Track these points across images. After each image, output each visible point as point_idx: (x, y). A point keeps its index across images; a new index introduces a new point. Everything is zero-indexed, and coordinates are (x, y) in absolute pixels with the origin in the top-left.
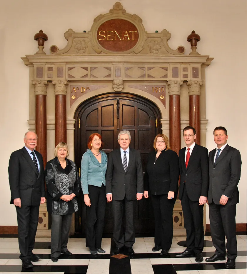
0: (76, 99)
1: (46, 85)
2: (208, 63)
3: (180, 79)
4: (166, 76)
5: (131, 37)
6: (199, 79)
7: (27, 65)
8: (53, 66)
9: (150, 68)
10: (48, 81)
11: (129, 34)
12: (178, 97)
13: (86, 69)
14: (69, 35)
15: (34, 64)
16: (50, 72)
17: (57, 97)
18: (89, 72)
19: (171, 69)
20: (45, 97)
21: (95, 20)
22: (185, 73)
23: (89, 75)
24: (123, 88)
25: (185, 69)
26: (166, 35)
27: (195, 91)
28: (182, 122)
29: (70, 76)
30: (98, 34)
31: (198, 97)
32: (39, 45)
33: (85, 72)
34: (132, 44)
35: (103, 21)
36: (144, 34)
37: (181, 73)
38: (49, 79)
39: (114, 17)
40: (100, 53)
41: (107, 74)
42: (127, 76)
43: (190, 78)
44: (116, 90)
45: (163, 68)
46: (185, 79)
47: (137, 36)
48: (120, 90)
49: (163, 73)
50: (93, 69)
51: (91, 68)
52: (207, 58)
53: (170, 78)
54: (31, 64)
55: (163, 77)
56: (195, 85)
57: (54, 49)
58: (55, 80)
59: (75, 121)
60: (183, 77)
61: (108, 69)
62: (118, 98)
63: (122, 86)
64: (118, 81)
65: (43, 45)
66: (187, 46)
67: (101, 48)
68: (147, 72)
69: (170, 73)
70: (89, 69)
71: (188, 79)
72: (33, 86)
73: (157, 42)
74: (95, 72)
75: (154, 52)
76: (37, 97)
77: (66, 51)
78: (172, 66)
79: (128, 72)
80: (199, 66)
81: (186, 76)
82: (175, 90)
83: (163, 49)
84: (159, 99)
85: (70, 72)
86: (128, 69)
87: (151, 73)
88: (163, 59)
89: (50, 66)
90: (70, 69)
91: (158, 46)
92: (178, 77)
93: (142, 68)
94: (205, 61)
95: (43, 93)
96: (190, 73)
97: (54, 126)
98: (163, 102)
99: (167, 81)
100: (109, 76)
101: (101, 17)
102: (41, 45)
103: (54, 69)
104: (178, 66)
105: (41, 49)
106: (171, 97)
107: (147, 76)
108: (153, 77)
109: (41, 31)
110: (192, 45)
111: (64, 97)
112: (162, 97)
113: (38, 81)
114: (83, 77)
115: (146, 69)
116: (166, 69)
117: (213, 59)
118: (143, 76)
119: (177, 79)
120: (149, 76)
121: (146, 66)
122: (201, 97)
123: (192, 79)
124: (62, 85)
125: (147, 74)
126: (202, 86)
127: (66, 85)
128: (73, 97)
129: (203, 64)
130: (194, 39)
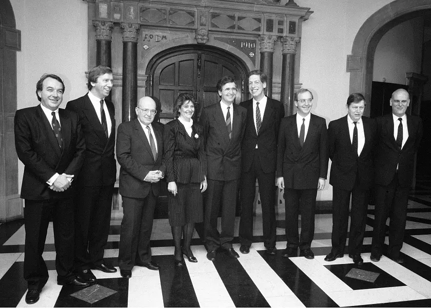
1: (112, 28)
2: (306, 17)
3: (275, 33)
4: (259, 29)
6: (295, 35)
8: (121, 4)
9: (240, 18)
12: (271, 55)
13: (163, 11)
17: (125, 44)
18: (166, 17)
19: (266, 20)
20: (109, 43)
22: (281, 27)
23: (167, 20)
24: (208, 40)
25: (281, 23)
27: (289, 48)
28: (274, 85)
29: (143, 19)
31: (293, 56)
33: (163, 16)
37: (276, 27)
38: (115, 21)
41: (189, 21)
42: (214, 25)
43: (286, 34)
44: (200, 41)
45: (255, 19)
46: (281, 35)
48: (204, 42)
49: (255, 25)
50: (172, 12)
52: (306, 11)
53: (264, 32)
55: (255, 30)
56: (291, 42)
58: (125, 23)
59: (147, 77)
60: (278, 32)
61: (192, 14)
62: (200, 52)
63: (207, 38)
64: (203, 30)
68: (236, 23)
69: (263, 26)
70: (167, 13)
71: (284, 34)
72: (94, 28)
74: (175, 17)
76: (99, 43)
78: (266, 17)
79: (215, 21)
80: (296, 20)
81: (281, 31)
82: (267, 46)
84: (249, 56)
85: (143, 14)
86: (214, 16)
87: (243, 24)
88: (256, 8)
89: (117, 4)
90: (143, 10)
92: (272, 31)
93: (233, 18)
94: (304, 14)
95: (106, 38)
96: (286, 27)
97: (120, 82)
98: (253, 60)
99: (259, 35)
100: (192, 23)
103: (122, 8)
104: (273, 17)
106: (262, 54)
107: (236, 28)
108: (243, 29)
111: (135, 45)
112: (252, 54)
113: (101, 22)
114: (158, 22)
115: (237, 18)
116: (259, 20)
117: (312, 12)
118: (233, 27)
119: (271, 34)
120: (240, 28)
121: (237, 15)
122: (296, 57)
123: (288, 35)
124: (133, 29)
125: (236, 26)
126: (298, 43)
127: (138, 30)
128: (146, 47)
129: (302, 17)
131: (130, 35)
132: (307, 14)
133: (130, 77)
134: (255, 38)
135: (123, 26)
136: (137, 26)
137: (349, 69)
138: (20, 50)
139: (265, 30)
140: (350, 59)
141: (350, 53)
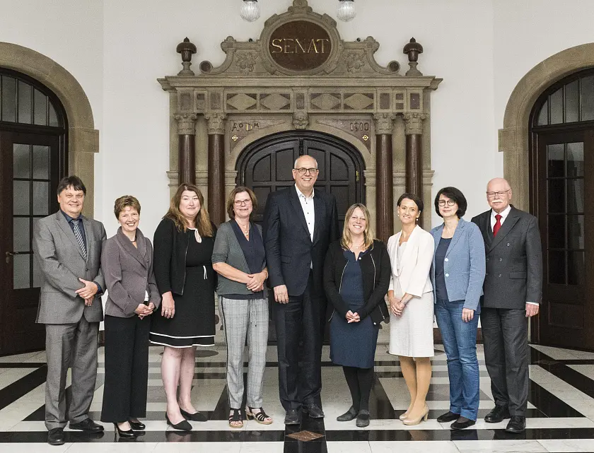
0: (238, 141)
1: (195, 121)
2: (434, 87)
3: (393, 110)
4: (371, 106)
5: (319, 49)
6: (419, 111)
7: (165, 90)
8: (205, 92)
9: (347, 96)
10: (198, 114)
11: (316, 43)
12: (390, 137)
13: (254, 96)
14: (228, 45)
15: (177, 88)
16: (201, 101)
17: (211, 138)
18: (258, 102)
19: (379, 95)
20: (192, 138)
21: (266, 23)
22: (400, 102)
23: (258, 105)
24: (308, 125)
25: (399, 96)
26: (372, 45)
27: (415, 128)
28: (394, 174)
29: (229, 107)
30: (271, 44)
31: (419, 137)
32: (184, 61)
33: (253, 101)
34: (321, 59)
35: (278, 24)
36: (340, 44)
37: (394, 102)
38: (199, 112)
39: (297, 17)
40: (273, 73)
41: (284, 104)
42: (314, 106)
43: (407, 110)
44: (298, 127)
45: (367, 95)
46: (400, 111)
47: (328, 46)
48: (303, 127)
49: (367, 101)
50: (263, 96)
51: (261, 95)
52: (432, 79)
53: (377, 110)
54: (173, 89)
55: (366, 108)
56: (415, 120)
57: (205, 66)
58: (209, 113)
59: (238, 173)
60: (397, 108)
61: (287, 96)
62: (301, 139)
63: (306, 122)
64: (301, 114)
65: (189, 60)
66: (403, 60)
67: (276, 66)
68: (342, 101)
69: (376, 101)
70: (258, 97)
71: (404, 111)
72: (175, 121)
73: (357, 56)
74: (266, 102)
75: (354, 70)
76: (181, 138)
77: (224, 70)
78: (380, 92)
79: (316, 101)
80: (420, 91)
81: (400, 106)
82: (384, 128)
83: (367, 66)
84: (362, 140)
85: (229, 102)
86: (314, 96)
87: (350, 102)
88: (366, 82)
89: (200, 92)
90: (230, 96)
91: (359, 61)
92: (388, 108)
93: (337, 95)
94: (429, 85)
95: (189, 132)
96: (406, 102)
97: (206, 181)
98: (367, 144)
99: (372, 114)
100: (287, 106)
101: (275, 17)
102: (187, 60)
103: (206, 97)
104: (389, 91)
105: (186, 66)
106: (379, 137)
107: (342, 107)
108: (352, 108)
109: (187, 40)
110: (410, 60)
111: (222, 138)
112: (365, 138)
113: (182, 115)
114: (247, 109)
115: (342, 96)
116: (371, 96)
117: (442, 80)
118: (338, 107)
119: (387, 111)
120: (346, 107)
121: (342, 92)
122: (424, 139)
123: (409, 110)
124: (219, 121)
125: (342, 104)
126: (425, 121)
127: (225, 120)
128: (235, 138)
129: (427, 88)
130: (413, 49)
131: (216, 126)
132: (434, 83)
133: (216, 172)
134: (369, 117)
135: (207, 117)
136: (223, 117)
137: (502, 146)
138: (97, 151)
139: (379, 107)
140: (503, 135)
141: (502, 127)
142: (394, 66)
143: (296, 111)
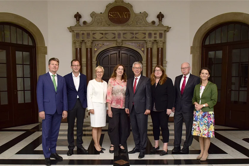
1: (81, 43)
3: (153, 39)
4: (145, 37)
5: (126, 16)
6: (162, 39)
7: (70, 32)
8: (85, 32)
9: (136, 34)
10: (82, 41)
11: (125, 14)
12: (151, 49)
13: (102, 34)
14: (93, 15)
15: (74, 31)
16: (83, 36)
17: (87, 49)
18: (104, 36)
19: (148, 33)
20: (80, 49)
21: (107, 7)
23: (104, 37)
24: (122, 44)
25: (155, 34)
26: (145, 15)
27: (160, 45)
28: (153, 62)
29: (94, 38)
30: (108, 14)
31: (162, 49)
32: (77, 21)
33: (102, 36)
34: (127, 20)
35: (111, 7)
36: (134, 14)
37: (153, 36)
38: (83, 39)
39: (118, 4)
40: (109, 25)
41: (113, 37)
42: (124, 38)
44: (118, 45)
45: (143, 33)
46: (155, 39)
47: (129, 15)
48: (120, 45)
49: (143, 36)
50: (106, 34)
51: (105, 33)
52: (167, 27)
53: (147, 39)
54: (73, 31)
55: (143, 38)
56: (161, 42)
57: (85, 23)
59: (97, 62)
61: (114, 34)
62: (119, 50)
63: (122, 43)
64: (119, 40)
65: (79, 20)
66: (157, 20)
67: (110, 22)
68: (134, 36)
69: (147, 36)
70: (104, 34)
71: (157, 39)
72: (74, 43)
73: (140, 19)
74: (107, 36)
75: (139, 24)
76: (76, 49)
77: (92, 24)
78: (148, 32)
79: (125, 36)
80: (163, 32)
81: (155, 37)
82: (149, 45)
83: (144, 22)
85: (94, 36)
86: (124, 34)
87: (137, 36)
88: (143, 28)
89: (83, 32)
90: (94, 34)
91: (141, 21)
92: (151, 38)
94: (166, 29)
95: (80, 47)
96: (158, 36)
97: (85, 65)
98: (143, 51)
99: (145, 40)
100: (115, 38)
101: (110, 4)
102: (78, 20)
103: (85, 34)
104: (152, 32)
105: (78, 23)
106: (147, 49)
107: (135, 38)
108: (138, 38)
109: (78, 13)
110: (159, 20)
111: (91, 49)
112: (143, 49)
113: (77, 41)
114: (100, 38)
115: (134, 34)
116: (145, 34)
117: (171, 28)
118: (133, 38)
119: (151, 39)
120: (136, 38)
121: (134, 32)
122: (164, 49)
123: (159, 39)
124: (90, 43)
125: (135, 37)
126: (164, 43)
127: (92, 43)
128: (96, 49)
130: (160, 16)
131: (89, 45)
132: (168, 29)
133: (89, 62)
134: (144, 42)
135: (85, 41)
136: (91, 41)
137: (192, 52)
138: (47, 54)
140: (192, 48)
141: (192, 45)
142: (153, 23)
143: (118, 39)
